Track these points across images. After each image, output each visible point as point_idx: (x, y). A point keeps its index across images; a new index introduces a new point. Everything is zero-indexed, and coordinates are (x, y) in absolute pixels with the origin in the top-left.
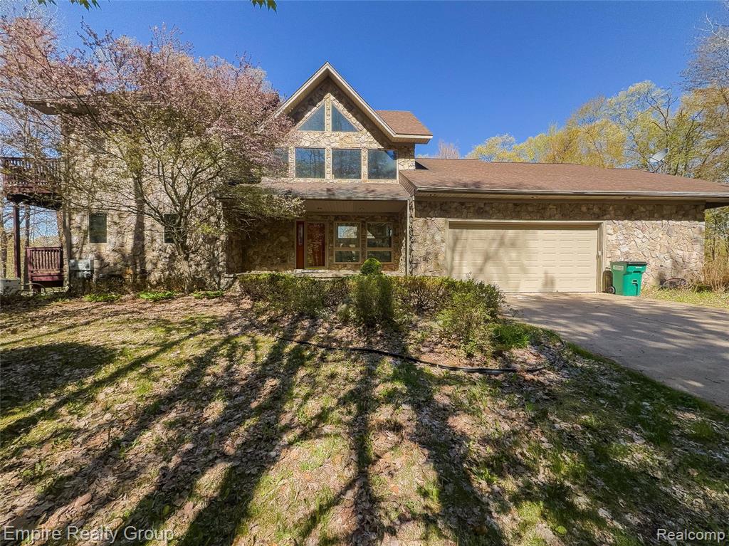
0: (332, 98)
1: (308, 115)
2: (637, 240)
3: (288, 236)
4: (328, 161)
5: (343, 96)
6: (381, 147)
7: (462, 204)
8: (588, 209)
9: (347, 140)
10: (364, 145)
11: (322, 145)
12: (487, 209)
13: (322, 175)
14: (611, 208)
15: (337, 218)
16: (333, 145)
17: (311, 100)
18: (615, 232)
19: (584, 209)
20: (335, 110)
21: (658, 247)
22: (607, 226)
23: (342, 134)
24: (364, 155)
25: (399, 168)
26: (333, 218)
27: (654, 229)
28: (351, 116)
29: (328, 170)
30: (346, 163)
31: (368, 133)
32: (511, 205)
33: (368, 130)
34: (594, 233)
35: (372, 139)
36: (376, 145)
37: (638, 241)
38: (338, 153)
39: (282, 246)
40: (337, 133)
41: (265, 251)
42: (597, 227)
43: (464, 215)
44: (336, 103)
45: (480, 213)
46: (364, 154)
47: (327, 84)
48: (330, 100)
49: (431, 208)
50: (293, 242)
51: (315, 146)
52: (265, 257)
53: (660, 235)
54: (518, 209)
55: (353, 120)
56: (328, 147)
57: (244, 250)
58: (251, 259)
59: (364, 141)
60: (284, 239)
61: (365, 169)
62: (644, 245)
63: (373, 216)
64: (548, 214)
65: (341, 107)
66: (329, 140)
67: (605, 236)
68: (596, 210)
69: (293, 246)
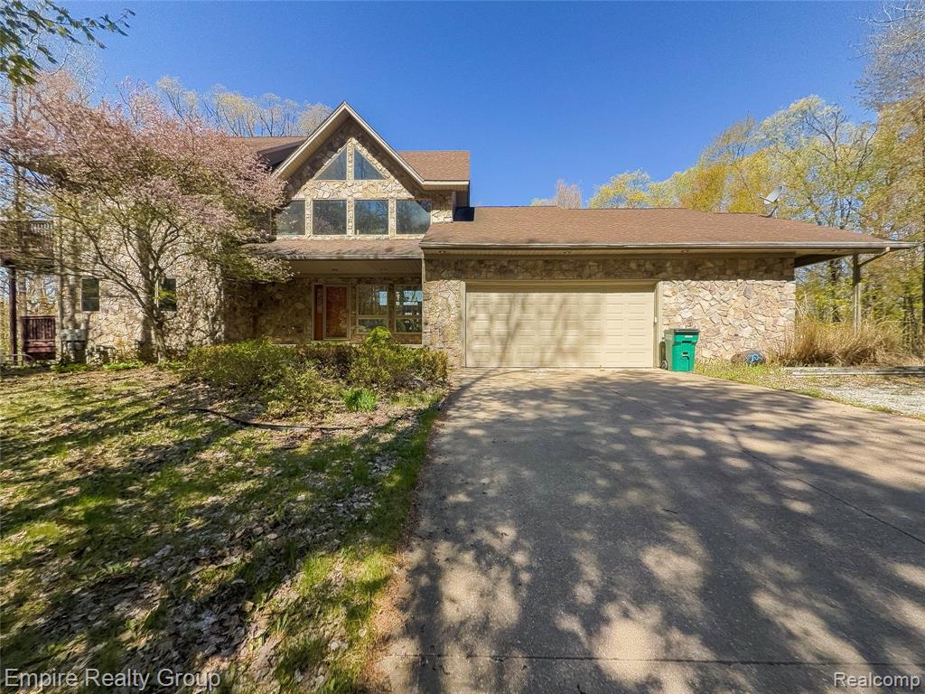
0: (354, 141)
1: (328, 163)
2: (703, 303)
3: (304, 302)
4: (350, 214)
5: (365, 139)
6: (411, 196)
7: (481, 262)
8: (639, 266)
9: (372, 189)
10: (391, 194)
11: (343, 196)
12: (512, 267)
13: (344, 231)
14: (668, 265)
15: (359, 281)
16: (356, 196)
17: (331, 144)
18: (674, 293)
19: (633, 265)
20: (357, 153)
21: (732, 312)
22: (664, 287)
23: (366, 183)
25: (434, 220)
26: (355, 281)
27: (726, 289)
28: (376, 161)
29: (350, 224)
30: (370, 219)
31: (396, 181)
32: (540, 263)
33: (396, 177)
34: (651, 295)
35: (400, 187)
36: (406, 195)
37: (705, 305)
38: (360, 205)
39: (298, 313)
40: (360, 181)
41: (279, 319)
42: (652, 288)
43: (483, 275)
44: (359, 147)
45: (503, 271)
46: (392, 206)
47: (346, 127)
48: (353, 144)
49: (443, 267)
50: (310, 309)
51: (335, 197)
52: (278, 327)
53: (735, 296)
54: (550, 267)
55: (378, 166)
56: (350, 198)
57: (255, 319)
58: (262, 329)
59: (390, 190)
60: (300, 306)
61: (392, 223)
62: (713, 309)
63: (402, 278)
64: (587, 272)
65: (364, 152)
66: (351, 191)
67: (661, 298)
68: (648, 266)
69: (310, 314)
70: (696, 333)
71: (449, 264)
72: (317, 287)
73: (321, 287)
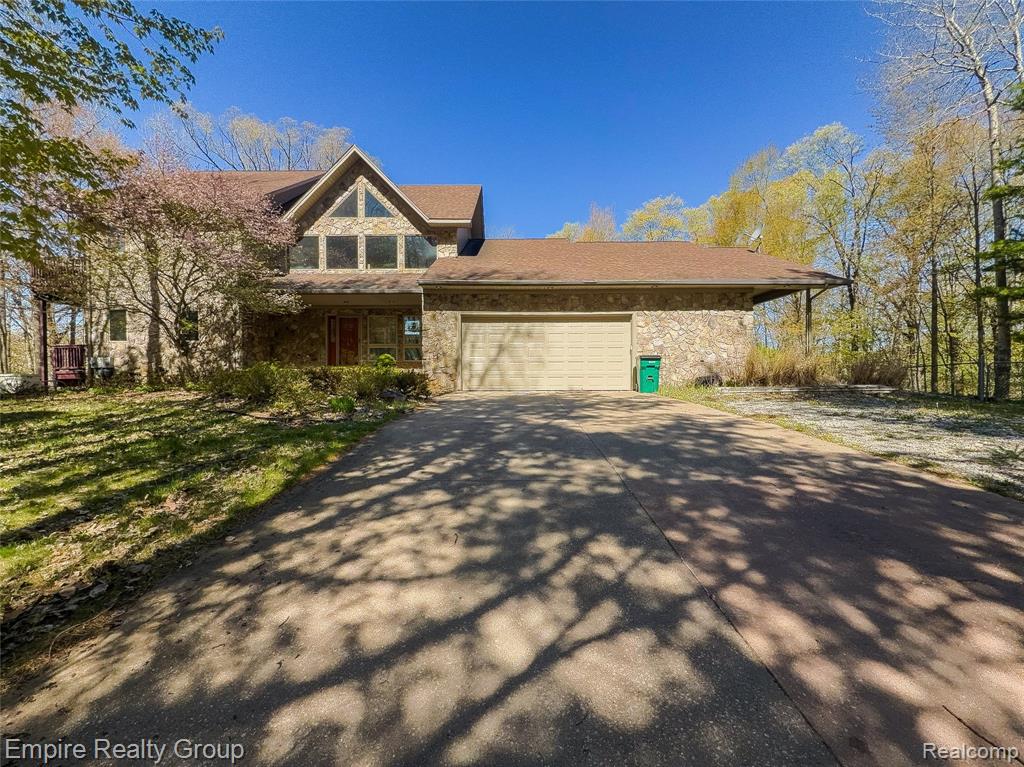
0: (365, 180)
1: (339, 200)
2: (672, 332)
3: (318, 332)
4: (361, 250)
5: (374, 179)
6: (419, 233)
7: (474, 296)
8: (616, 299)
9: (383, 226)
10: (400, 231)
11: (355, 231)
12: (502, 301)
13: (355, 265)
14: (641, 298)
15: (371, 311)
16: (366, 233)
17: (343, 184)
18: (647, 324)
19: (611, 299)
20: (368, 194)
21: (698, 340)
22: (639, 317)
23: (376, 220)
24: (401, 243)
25: (440, 255)
26: (366, 312)
27: (693, 320)
28: (386, 200)
29: (362, 258)
30: (381, 252)
31: (405, 219)
32: (527, 296)
33: (405, 215)
34: (627, 325)
35: (408, 224)
36: (414, 231)
37: (674, 334)
38: (371, 241)
39: (312, 342)
40: (371, 219)
41: (294, 348)
42: (628, 319)
43: (477, 307)
44: (370, 186)
45: (494, 305)
47: (356, 167)
48: (362, 184)
49: (441, 300)
50: (324, 339)
51: (347, 234)
52: (294, 355)
53: (700, 327)
54: (536, 300)
55: (387, 204)
56: (361, 235)
57: (272, 349)
59: (399, 227)
60: (314, 336)
61: (401, 257)
62: (681, 339)
64: (570, 305)
65: (374, 191)
66: (362, 227)
67: (635, 328)
68: (624, 300)
69: (324, 344)
70: (658, 359)
71: (446, 298)
72: (330, 318)
73: (334, 318)
